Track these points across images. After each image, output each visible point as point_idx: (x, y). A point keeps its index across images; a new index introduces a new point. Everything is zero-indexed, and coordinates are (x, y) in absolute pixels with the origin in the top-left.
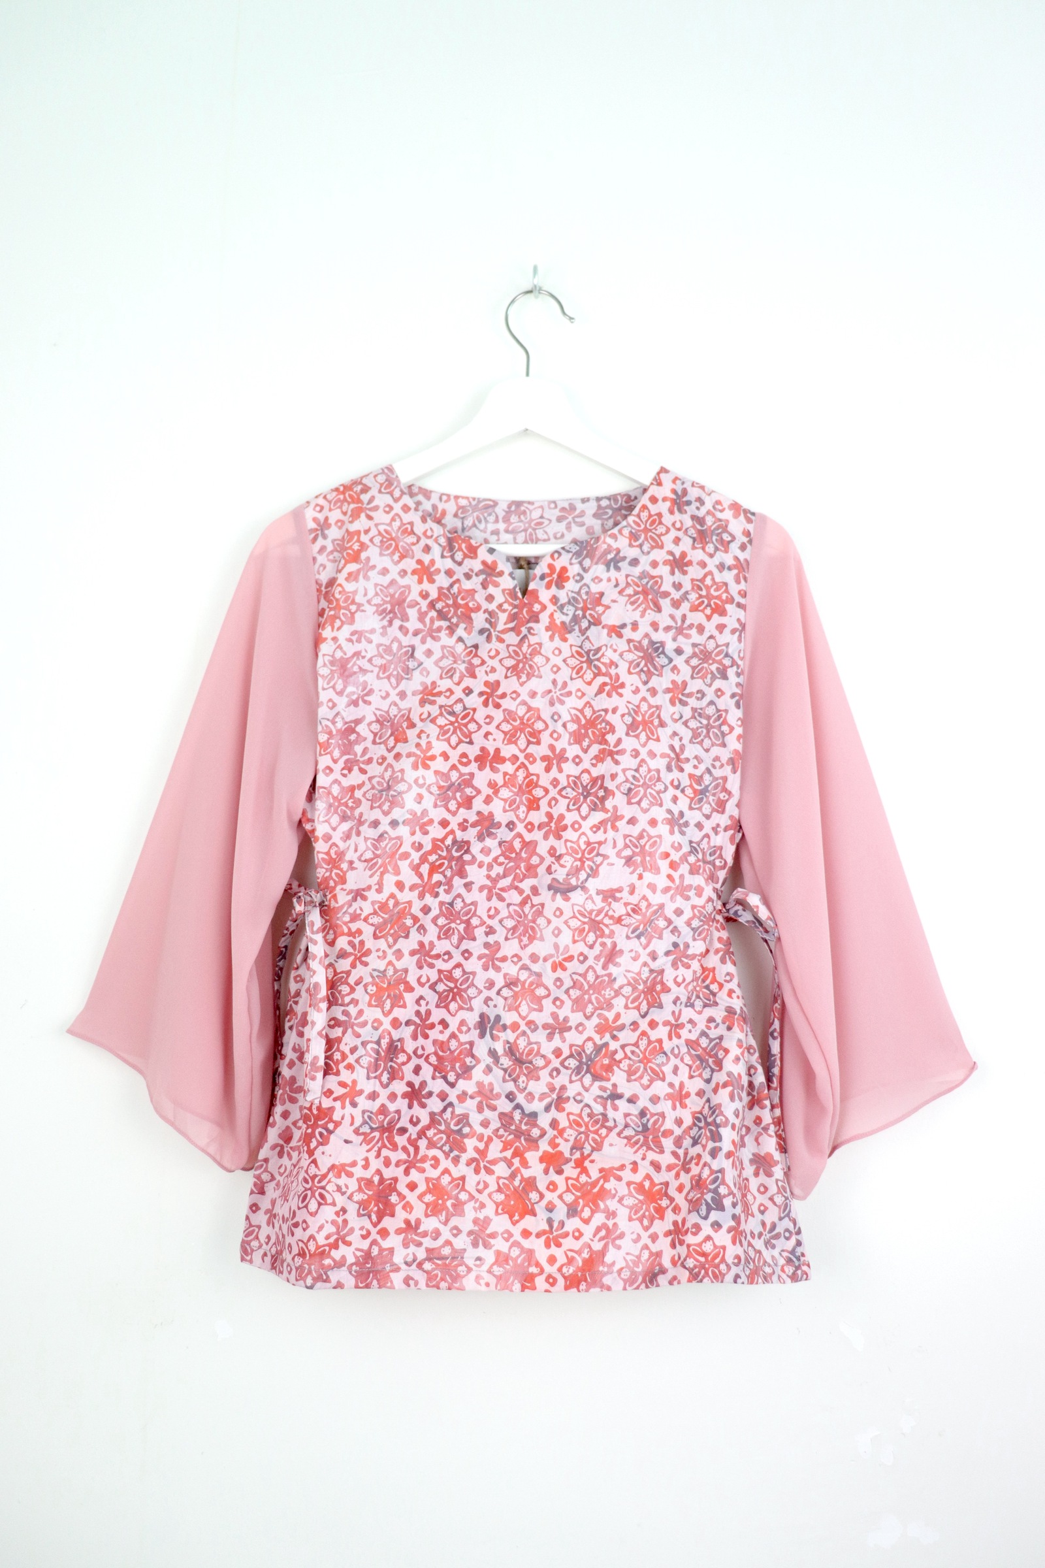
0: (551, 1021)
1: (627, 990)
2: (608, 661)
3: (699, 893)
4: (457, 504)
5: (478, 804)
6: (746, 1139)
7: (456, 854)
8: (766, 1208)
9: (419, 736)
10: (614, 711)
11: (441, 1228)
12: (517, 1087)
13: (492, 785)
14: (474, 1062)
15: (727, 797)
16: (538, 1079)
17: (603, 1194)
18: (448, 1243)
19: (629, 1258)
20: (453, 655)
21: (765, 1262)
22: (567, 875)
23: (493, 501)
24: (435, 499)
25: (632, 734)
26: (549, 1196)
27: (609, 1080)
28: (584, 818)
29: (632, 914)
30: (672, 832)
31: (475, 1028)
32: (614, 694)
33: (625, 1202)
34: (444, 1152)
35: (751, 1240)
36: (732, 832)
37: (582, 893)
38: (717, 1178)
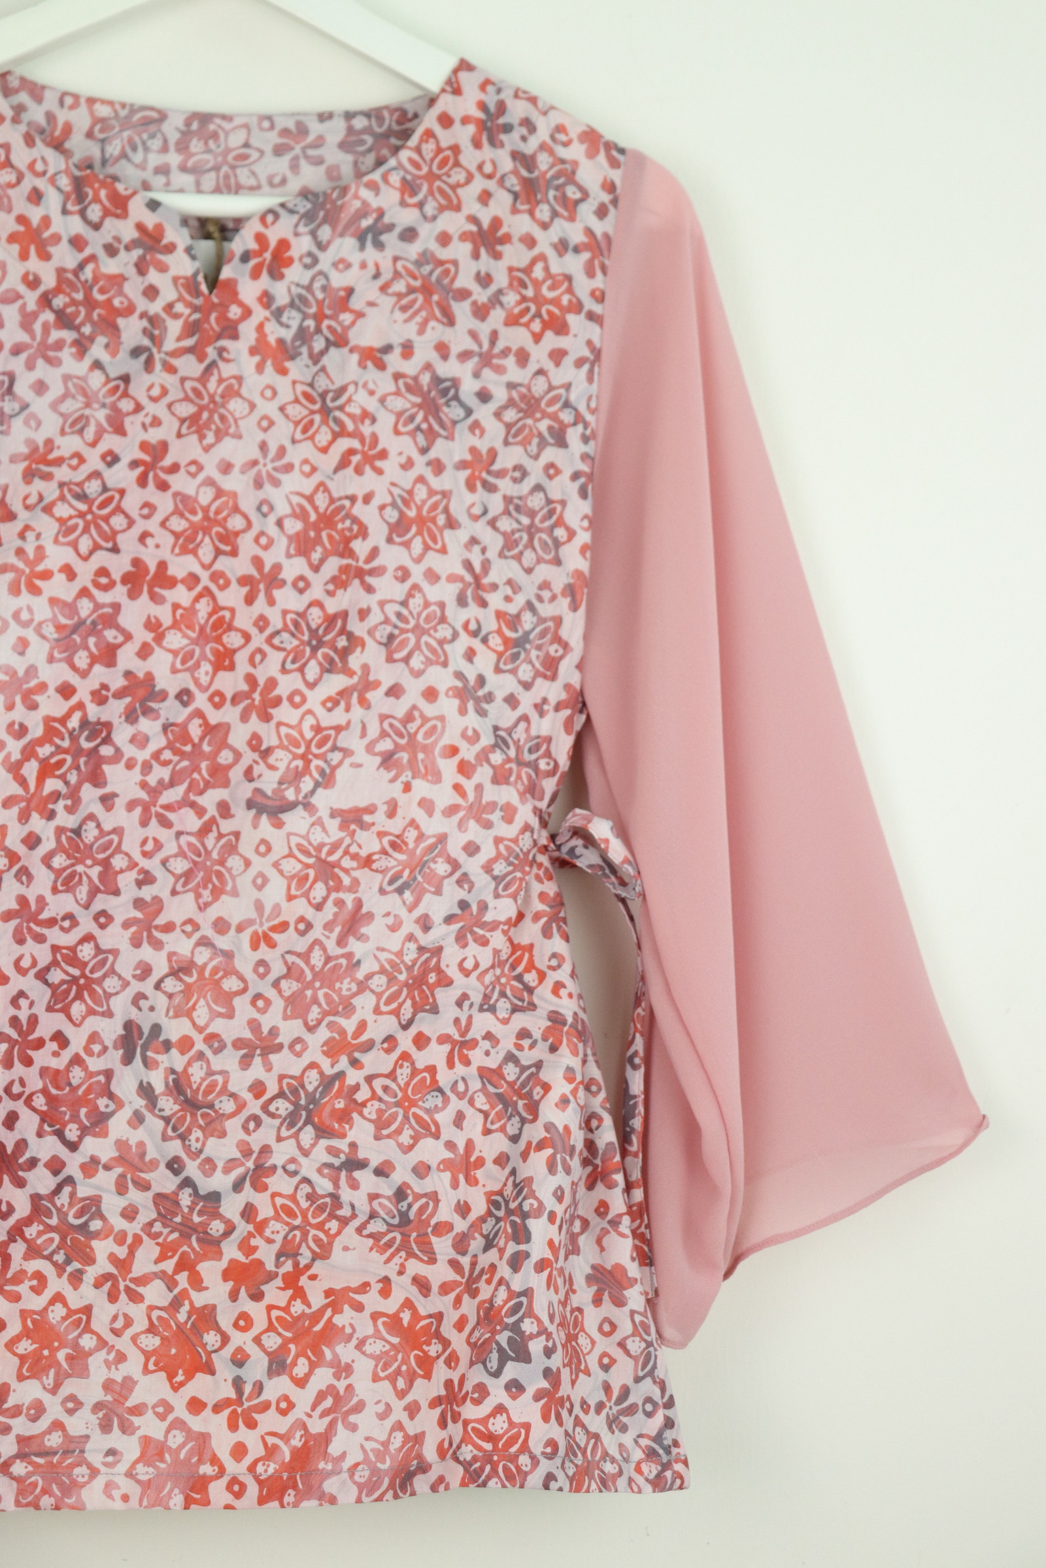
0: (247, 1034)
1: (379, 982)
2: (358, 411)
3: (509, 818)
4: (92, 113)
5: (127, 658)
6: (582, 1240)
7: (86, 745)
8: (613, 1361)
9: (22, 536)
10: (367, 499)
11: (46, 1398)
12: (187, 1148)
13: (153, 625)
14: (112, 1107)
15: (561, 652)
16: (223, 1134)
17: (331, 1334)
18: (57, 1425)
19: (369, 1445)
20: (84, 393)
21: (606, 1454)
22: (280, 783)
23: (159, 111)
24: (50, 101)
25: (397, 539)
26: (239, 1339)
27: (343, 1136)
28: (312, 686)
29: (390, 850)
30: (463, 711)
31: (115, 1048)
32: (368, 468)
33: (368, 1348)
34: (55, 1264)
35: (582, 1415)
36: (568, 712)
37: (306, 814)
38: (520, 1304)
